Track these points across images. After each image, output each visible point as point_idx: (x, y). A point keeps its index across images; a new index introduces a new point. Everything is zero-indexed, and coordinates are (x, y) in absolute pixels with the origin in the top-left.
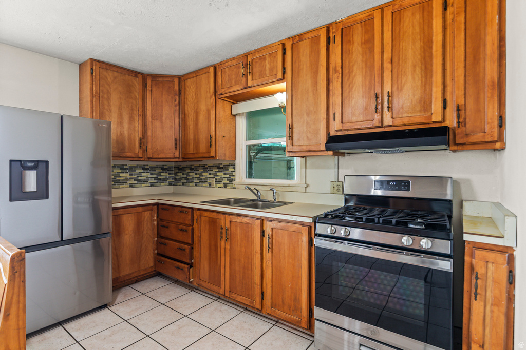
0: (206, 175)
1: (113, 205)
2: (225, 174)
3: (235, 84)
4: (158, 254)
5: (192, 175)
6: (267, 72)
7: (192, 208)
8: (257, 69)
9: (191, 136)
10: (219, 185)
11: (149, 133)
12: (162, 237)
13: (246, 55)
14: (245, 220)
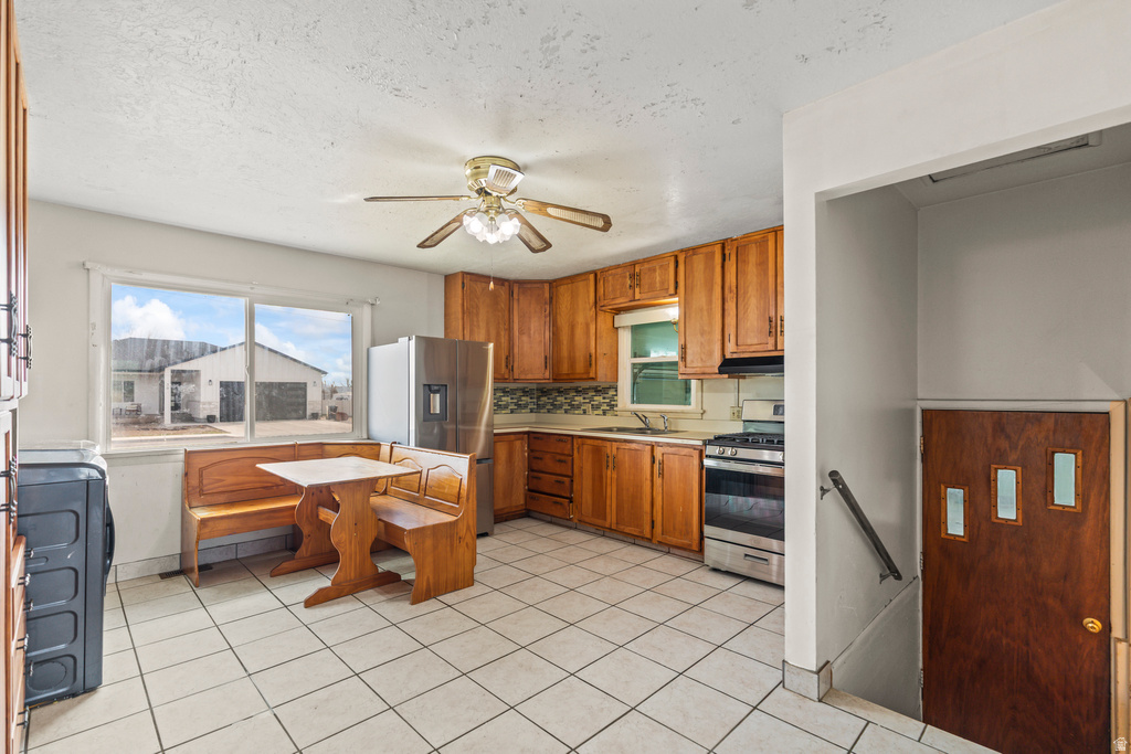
0: (579, 399)
1: (495, 431)
2: (604, 398)
3: (621, 297)
4: (529, 490)
5: (561, 399)
6: (658, 285)
7: (572, 436)
8: (645, 280)
9: (565, 353)
10: (596, 412)
11: (516, 350)
12: (533, 471)
13: (634, 264)
14: (634, 446)
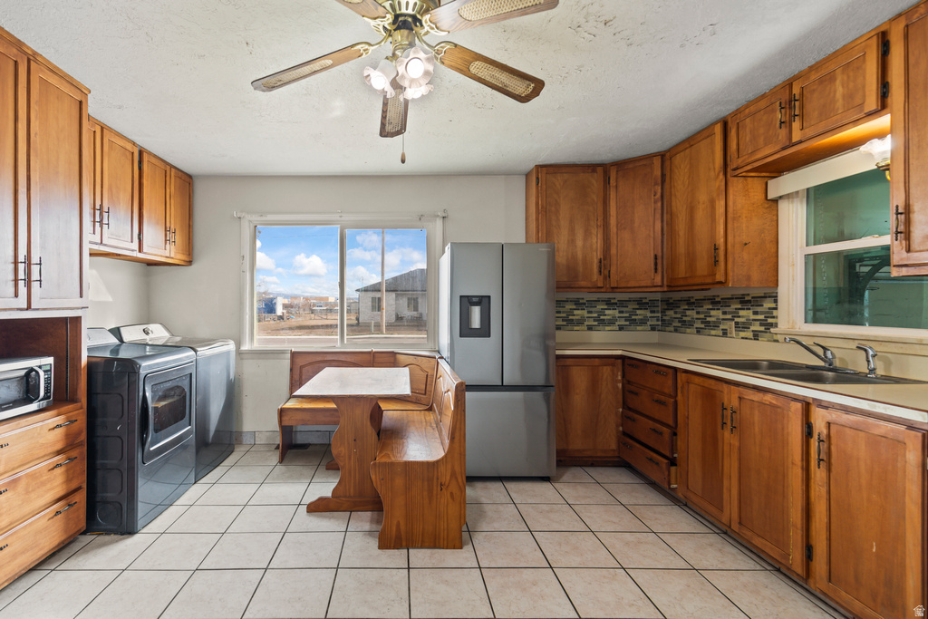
0: (716, 314)
1: (558, 352)
2: (756, 313)
3: (766, 145)
4: (624, 433)
5: (692, 314)
6: (840, 104)
7: (675, 369)
8: (813, 105)
9: (681, 248)
10: (742, 334)
11: (613, 251)
12: (630, 409)
13: (789, 84)
14: (768, 398)
